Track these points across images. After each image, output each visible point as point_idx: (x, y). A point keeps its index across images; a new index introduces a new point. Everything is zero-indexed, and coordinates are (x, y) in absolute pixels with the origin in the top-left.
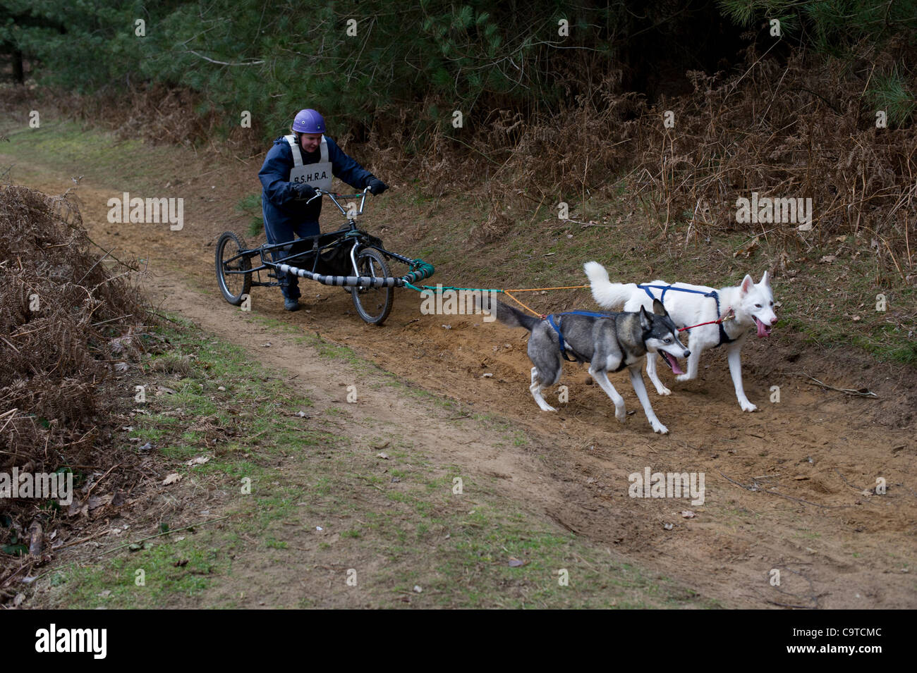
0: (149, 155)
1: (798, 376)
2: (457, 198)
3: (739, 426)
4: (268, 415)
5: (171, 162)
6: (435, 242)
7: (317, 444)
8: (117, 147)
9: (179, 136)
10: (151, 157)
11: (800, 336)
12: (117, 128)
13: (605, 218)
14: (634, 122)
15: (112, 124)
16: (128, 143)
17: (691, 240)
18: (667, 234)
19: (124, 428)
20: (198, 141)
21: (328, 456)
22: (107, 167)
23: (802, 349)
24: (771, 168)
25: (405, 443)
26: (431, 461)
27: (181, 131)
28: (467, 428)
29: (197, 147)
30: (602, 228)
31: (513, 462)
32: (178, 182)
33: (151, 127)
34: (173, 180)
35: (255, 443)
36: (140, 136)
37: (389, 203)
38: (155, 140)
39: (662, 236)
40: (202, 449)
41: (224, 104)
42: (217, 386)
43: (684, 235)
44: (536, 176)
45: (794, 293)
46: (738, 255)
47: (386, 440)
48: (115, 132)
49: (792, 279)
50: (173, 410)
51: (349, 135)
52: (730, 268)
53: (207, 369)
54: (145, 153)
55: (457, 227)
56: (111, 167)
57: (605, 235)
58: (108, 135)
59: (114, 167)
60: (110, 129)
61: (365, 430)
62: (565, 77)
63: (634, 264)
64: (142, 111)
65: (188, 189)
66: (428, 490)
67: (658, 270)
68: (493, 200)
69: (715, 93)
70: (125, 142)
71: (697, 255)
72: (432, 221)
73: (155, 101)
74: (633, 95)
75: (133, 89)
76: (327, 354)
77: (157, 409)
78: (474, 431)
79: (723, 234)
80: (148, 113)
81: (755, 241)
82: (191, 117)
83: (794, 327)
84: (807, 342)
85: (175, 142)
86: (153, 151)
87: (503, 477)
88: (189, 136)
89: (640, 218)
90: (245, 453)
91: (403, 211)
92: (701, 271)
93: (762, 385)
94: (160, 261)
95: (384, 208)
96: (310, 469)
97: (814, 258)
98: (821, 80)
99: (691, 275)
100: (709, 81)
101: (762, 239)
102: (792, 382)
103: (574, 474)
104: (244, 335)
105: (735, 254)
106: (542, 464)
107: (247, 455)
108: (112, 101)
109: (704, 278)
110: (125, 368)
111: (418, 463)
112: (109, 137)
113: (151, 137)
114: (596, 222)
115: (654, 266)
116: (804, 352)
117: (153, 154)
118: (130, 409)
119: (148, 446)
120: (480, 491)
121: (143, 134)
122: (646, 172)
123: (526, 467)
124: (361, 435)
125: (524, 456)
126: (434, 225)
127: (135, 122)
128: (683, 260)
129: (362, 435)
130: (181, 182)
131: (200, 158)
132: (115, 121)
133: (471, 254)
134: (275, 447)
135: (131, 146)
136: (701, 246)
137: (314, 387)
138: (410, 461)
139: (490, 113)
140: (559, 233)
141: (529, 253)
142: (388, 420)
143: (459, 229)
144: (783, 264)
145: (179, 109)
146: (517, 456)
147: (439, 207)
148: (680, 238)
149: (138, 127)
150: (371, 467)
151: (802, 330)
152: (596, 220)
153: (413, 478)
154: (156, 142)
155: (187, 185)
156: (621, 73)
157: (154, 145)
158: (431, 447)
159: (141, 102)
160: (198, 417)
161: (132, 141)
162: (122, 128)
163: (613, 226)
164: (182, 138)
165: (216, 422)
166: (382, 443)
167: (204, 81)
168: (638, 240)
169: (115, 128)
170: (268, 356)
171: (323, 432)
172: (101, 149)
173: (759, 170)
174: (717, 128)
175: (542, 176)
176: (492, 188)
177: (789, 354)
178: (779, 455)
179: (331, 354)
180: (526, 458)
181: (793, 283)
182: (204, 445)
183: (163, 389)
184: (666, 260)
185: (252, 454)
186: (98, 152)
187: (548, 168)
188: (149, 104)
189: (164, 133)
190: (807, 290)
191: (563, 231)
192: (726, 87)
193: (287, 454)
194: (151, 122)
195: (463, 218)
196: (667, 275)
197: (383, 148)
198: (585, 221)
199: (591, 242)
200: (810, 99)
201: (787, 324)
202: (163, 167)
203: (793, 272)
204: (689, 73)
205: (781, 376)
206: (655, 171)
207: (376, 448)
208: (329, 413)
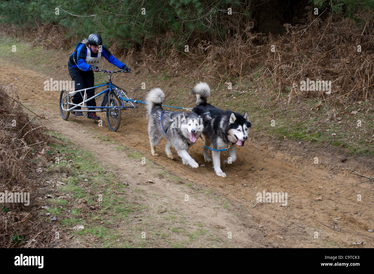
0: (45, 54)
1: (347, 170)
2: (182, 78)
3: (322, 194)
4: (109, 195)
5: (55, 57)
6: (173, 98)
7: (133, 211)
8: (31, 50)
9: (58, 46)
10: (46, 55)
11: (346, 150)
12: (31, 42)
13: (250, 90)
14: (261, 46)
15: (29, 40)
16: (36, 48)
17: (291, 102)
18: (279, 98)
19: (43, 207)
20: (66, 48)
21: (139, 219)
22: (27, 59)
23: (348, 156)
24: (324, 69)
25: (174, 208)
26: (188, 220)
27: (59, 44)
28: (201, 199)
29: (66, 51)
30: (249, 94)
31: (225, 218)
32: (58, 67)
33: (46, 42)
34: (56, 66)
35: (105, 214)
36: (41, 45)
37: (151, 79)
38: (48, 47)
39: (277, 99)
40: (80, 219)
41: (78, 34)
42: (84, 179)
43: (287, 99)
44: (218, 70)
45: (341, 129)
46: (313, 109)
47: (165, 207)
48: (30, 43)
49: (339, 122)
50: (65, 195)
51: (133, 49)
52: (309, 115)
53: (78, 168)
54: (43, 53)
55: (183, 91)
56: (29, 59)
57: (250, 97)
58: (27, 44)
59: (31, 59)
60: (28, 41)
61: (154, 201)
62: (229, 25)
63: (266, 112)
64: (42, 34)
65: (63, 70)
66: (191, 241)
67: (277, 115)
68: (198, 79)
69: (296, 33)
70: (35, 48)
71: (294, 108)
72: (171, 88)
73: (48, 30)
74: (260, 34)
75: (38, 24)
76: (131, 156)
77: (57, 194)
78: (204, 200)
79: (305, 99)
80: (45, 35)
81: (320, 103)
82: (63, 38)
83: (343, 146)
84: (350, 153)
85: (57, 48)
86: (47, 52)
87: (223, 228)
88: (62, 46)
89: (266, 90)
90: (101, 220)
91: (158, 83)
92: (296, 116)
93: (330, 173)
94: (52, 105)
95: (149, 81)
96: (133, 230)
97: (348, 112)
98: (342, 28)
99: (292, 118)
100: (293, 29)
101: (323, 102)
102: (344, 172)
103: (252, 222)
104: (92, 145)
105: (311, 109)
106: (238, 218)
107: (102, 222)
108: (29, 29)
109: (298, 120)
110: (41, 171)
111: (182, 222)
112: (28, 45)
113: (46, 46)
114: (246, 91)
115: (275, 114)
116: (349, 158)
117: (47, 53)
118: (44, 195)
119: (55, 218)
120: (214, 240)
121: (42, 44)
122: (267, 69)
123: (231, 220)
124: (152, 204)
125: (229, 214)
126: (172, 90)
127: (39, 39)
128: (288, 111)
129: (154, 204)
130: (60, 67)
131: (67, 56)
132: (30, 38)
133: (190, 105)
134: (114, 216)
135: (38, 49)
136: (295, 104)
137: (127, 175)
138: (178, 221)
139: (195, 40)
140: (229, 96)
141: (216, 105)
142: (164, 194)
143: (184, 92)
144: (335, 115)
145: (58, 34)
146: (226, 214)
147: (174, 82)
148: (285, 100)
149: (40, 41)
150: (161, 226)
151: (347, 147)
152: (246, 90)
153: (182, 232)
154: (48, 48)
155: (62, 68)
156: (253, 24)
157: (48, 49)
158: (186, 210)
159: (41, 30)
160: (77, 199)
161: (38, 47)
162: (33, 41)
163: (254, 93)
164: (59, 47)
165: (86, 203)
166: (164, 209)
167: (69, 24)
168: (266, 101)
169: (31, 41)
170: (104, 157)
171: (134, 203)
172: (25, 50)
173: (319, 70)
174: (297, 49)
175: (221, 69)
176: (198, 74)
177: (342, 158)
178: (344, 210)
179: (133, 156)
180: (230, 215)
181: (340, 124)
182: (81, 217)
183: (60, 182)
184: (280, 111)
185: (104, 221)
186: (23, 52)
187: (223, 66)
188: (45, 32)
189: (51, 45)
190: (347, 128)
191: (231, 95)
192: (301, 31)
193: (121, 220)
194: (46, 39)
195: (185, 87)
196: (281, 118)
197: (148, 54)
198: (241, 91)
199: (245, 101)
200: (338, 37)
201: (340, 144)
202: (52, 59)
203: (339, 118)
204: (285, 25)
205: (339, 169)
206: (271, 68)
207: (161, 213)
208: (136, 192)
